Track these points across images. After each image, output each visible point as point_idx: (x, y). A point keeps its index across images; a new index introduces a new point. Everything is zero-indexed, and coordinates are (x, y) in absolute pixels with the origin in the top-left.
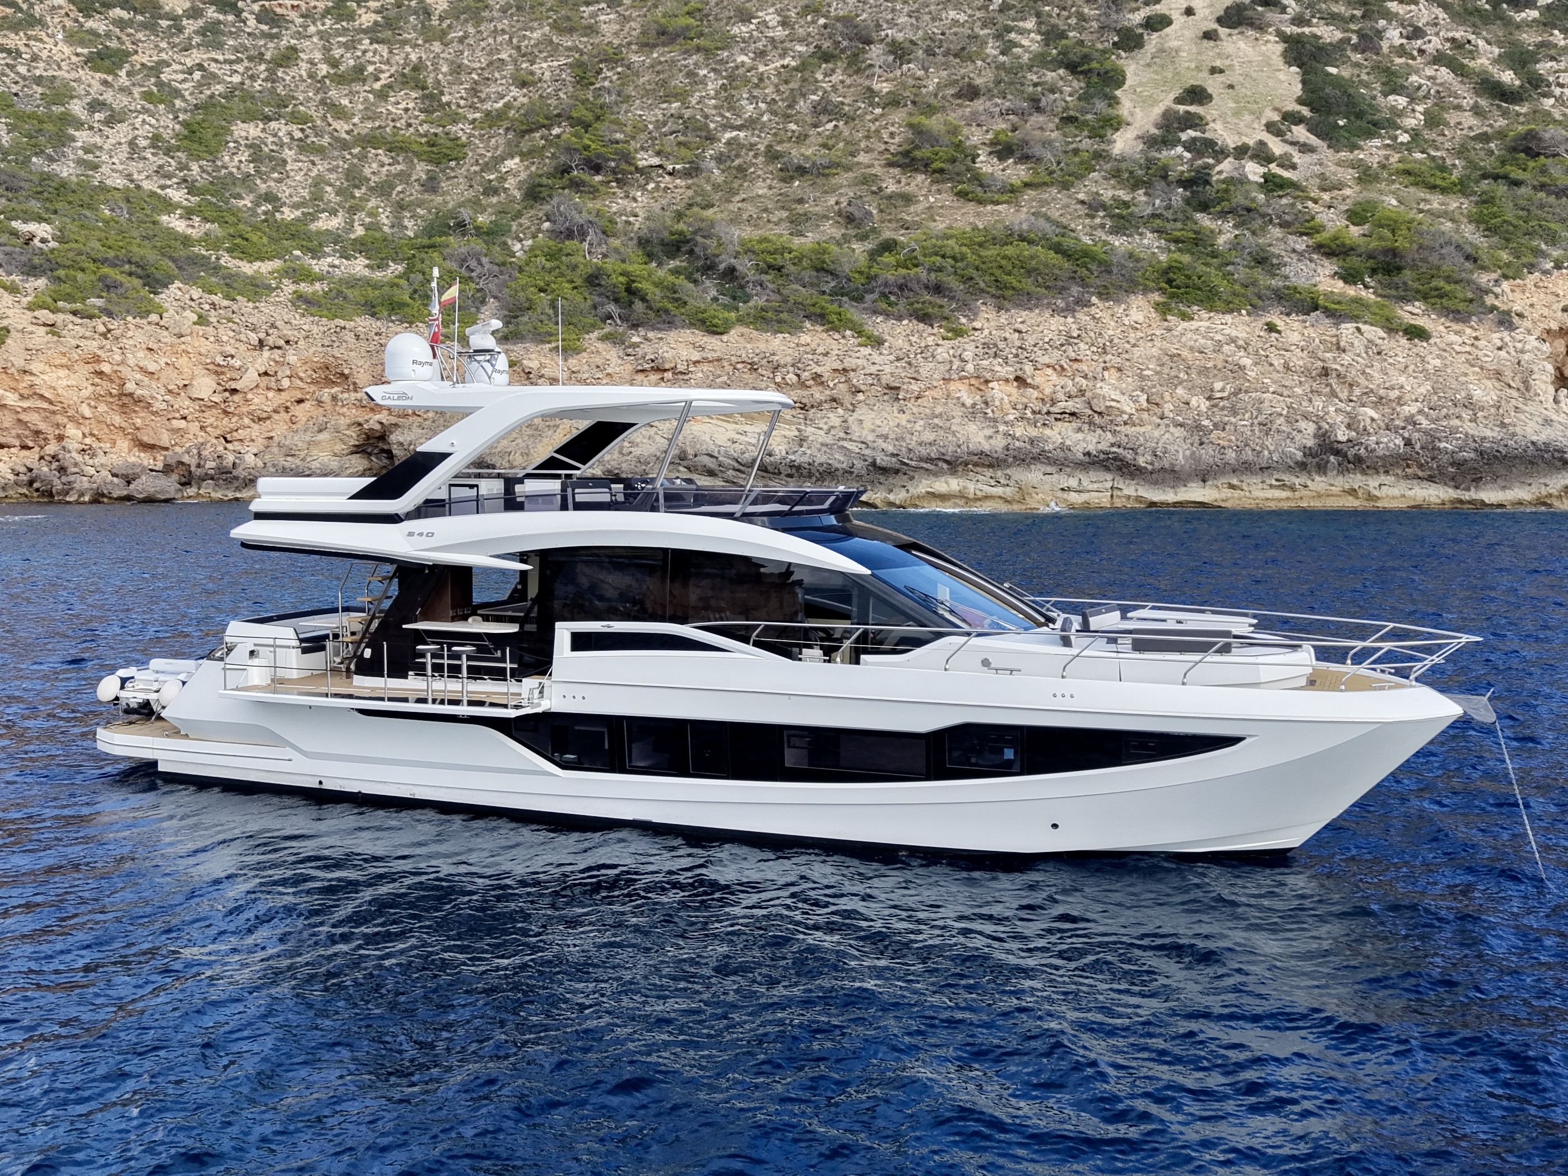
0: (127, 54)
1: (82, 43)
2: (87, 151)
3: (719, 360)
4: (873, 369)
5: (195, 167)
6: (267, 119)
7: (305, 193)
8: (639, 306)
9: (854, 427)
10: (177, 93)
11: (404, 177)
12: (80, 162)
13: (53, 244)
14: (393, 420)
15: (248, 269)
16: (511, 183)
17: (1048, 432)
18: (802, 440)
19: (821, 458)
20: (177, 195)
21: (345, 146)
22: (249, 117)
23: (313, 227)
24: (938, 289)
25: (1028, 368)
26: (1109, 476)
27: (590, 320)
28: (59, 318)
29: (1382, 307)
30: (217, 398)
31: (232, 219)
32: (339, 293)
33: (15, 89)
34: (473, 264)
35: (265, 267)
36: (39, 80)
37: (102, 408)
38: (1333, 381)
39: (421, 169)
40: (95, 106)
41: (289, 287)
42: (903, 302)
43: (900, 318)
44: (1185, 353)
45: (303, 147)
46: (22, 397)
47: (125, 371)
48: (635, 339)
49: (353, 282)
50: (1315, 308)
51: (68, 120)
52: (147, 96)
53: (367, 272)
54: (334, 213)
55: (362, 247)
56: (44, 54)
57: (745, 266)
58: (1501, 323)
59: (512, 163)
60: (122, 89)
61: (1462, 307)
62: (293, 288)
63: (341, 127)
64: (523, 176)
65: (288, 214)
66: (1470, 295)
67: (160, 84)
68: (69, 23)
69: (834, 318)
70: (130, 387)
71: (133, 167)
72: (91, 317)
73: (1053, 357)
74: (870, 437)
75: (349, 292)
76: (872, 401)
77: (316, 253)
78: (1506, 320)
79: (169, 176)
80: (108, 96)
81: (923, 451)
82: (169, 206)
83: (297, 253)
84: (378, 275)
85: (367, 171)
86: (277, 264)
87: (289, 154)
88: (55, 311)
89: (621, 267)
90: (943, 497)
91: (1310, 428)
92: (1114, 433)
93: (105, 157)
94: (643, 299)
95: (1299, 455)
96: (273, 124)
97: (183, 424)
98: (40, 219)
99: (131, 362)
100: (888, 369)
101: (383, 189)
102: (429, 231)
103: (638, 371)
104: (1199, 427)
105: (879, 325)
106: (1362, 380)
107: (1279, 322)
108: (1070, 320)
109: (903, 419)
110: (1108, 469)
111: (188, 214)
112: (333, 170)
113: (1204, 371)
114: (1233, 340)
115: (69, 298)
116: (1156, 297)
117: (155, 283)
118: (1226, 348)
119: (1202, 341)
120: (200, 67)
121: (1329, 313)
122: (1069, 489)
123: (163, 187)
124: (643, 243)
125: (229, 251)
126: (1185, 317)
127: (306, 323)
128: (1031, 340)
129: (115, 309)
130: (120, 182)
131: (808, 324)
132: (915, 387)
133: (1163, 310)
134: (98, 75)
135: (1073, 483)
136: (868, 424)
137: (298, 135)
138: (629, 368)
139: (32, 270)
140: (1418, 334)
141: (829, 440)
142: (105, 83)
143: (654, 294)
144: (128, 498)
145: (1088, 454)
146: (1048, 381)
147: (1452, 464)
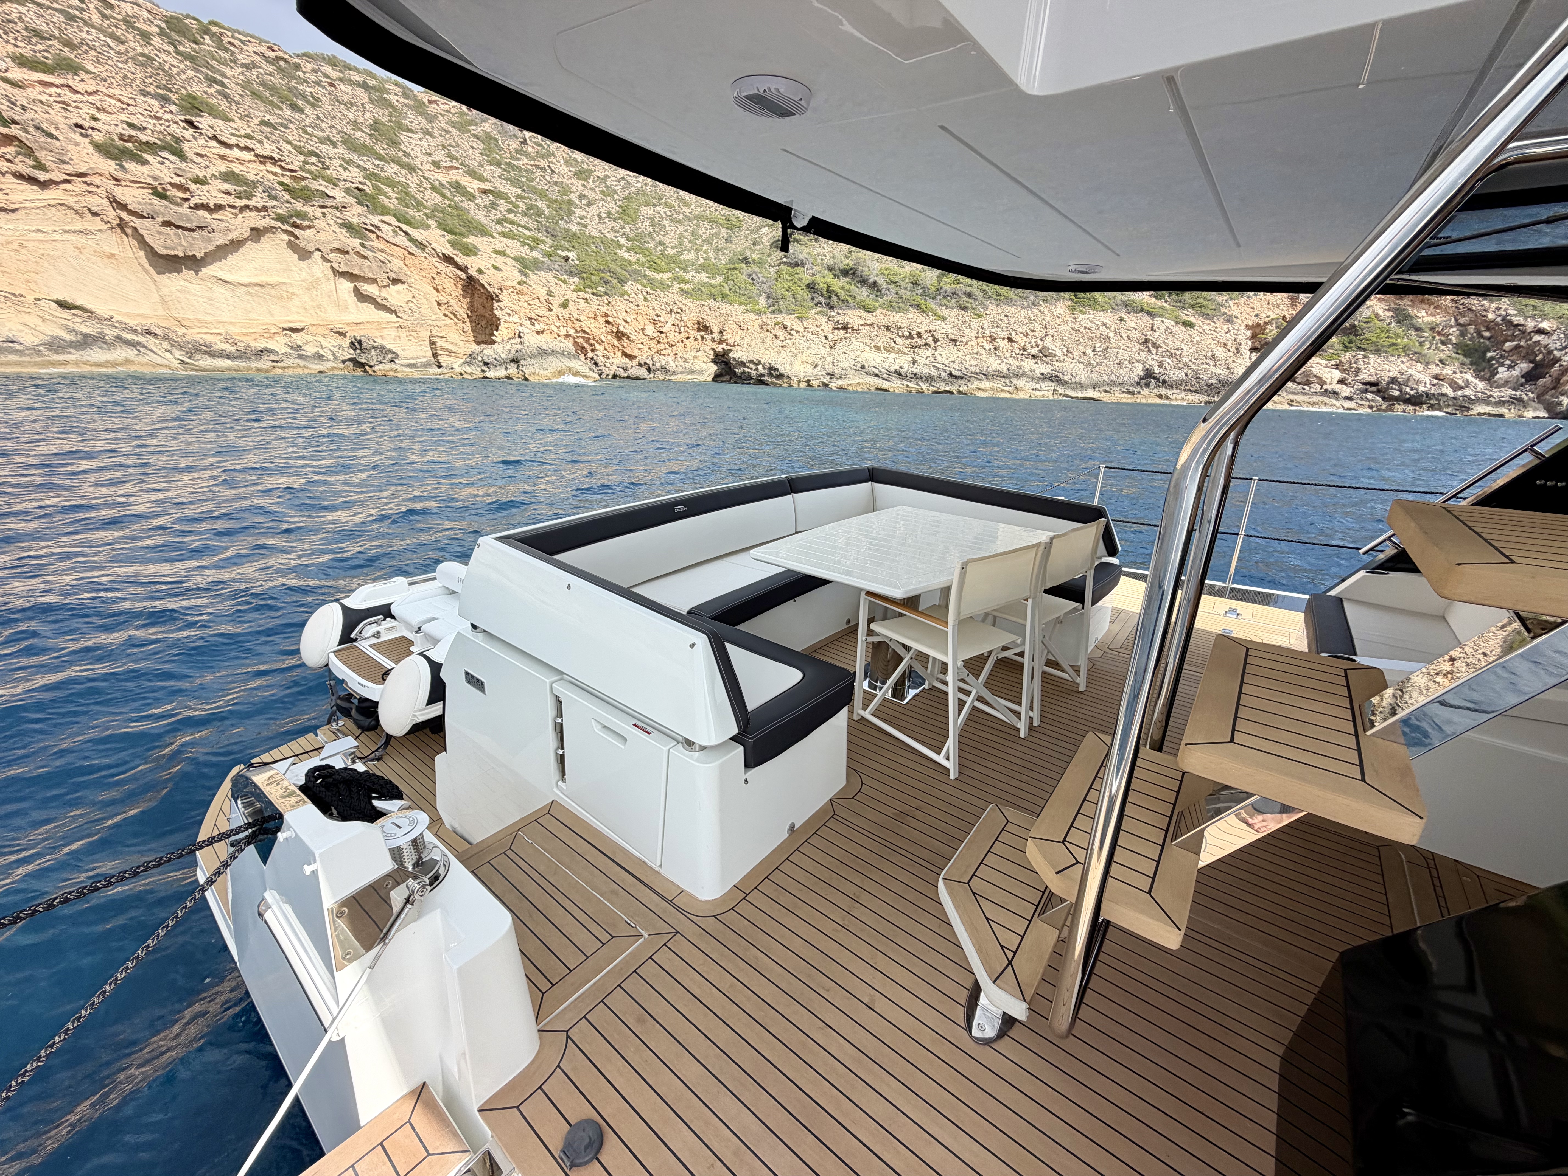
0: (592, 172)
1: (571, 166)
2: (581, 219)
3: (872, 324)
4: (944, 331)
5: (627, 227)
6: (655, 205)
7: (676, 241)
8: (834, 298)
9: (939, 357)
10: (615, 192)
11: (717, 235)
12: (579, 224)
13: (577, 262)
14: (729, 348)
15: (658, 276)
16: (765, 239)
17: (1022, 363)
18: (914, 362)
19: (925, 370)
20: (623, 241)
21: (690, 220)
22: (647, 204)
23: (682, 258)
24: (969, 295)
25: (1013, 333)
26: (1053, 384)
27: (811, 304)
28: (587, 296)
29: (1173, 311)
30: (655, 335)
31: (647, 253)
32: (699, 289)
33: (546, 187)
34: (754, 276)
35: (665, 276)
36: (556, 183)
37: (609, 337)
38: (1150, 345)
39: (724, 232)
40: (581, 197)
41: (676, 286)
42: (953, 300)
43: (953, 308)
44: (1082, 329)
45: (673, 220)
46: (577, 332)
47: (618, 321)
48: (833, 313)
49: (704, 285)
50: (1142, 310)
51: (570, 203)
52: (602, 192)
53: (708, 280)
54: (689, 251)
55: (703, 268)
56: (557, 170)
57: (881, 281)
58: (1228, 321)
59: (765, 230)
60: (591, 189)
61: (1210, 312)
62: (678, 286)
63: (687, 210)
64: (770, 236)
65: (670, 252)
66: (1214, 307)
67: (606, 187)
68: (565, 156)
69: (923, 306)
70: (621, 328)
71: (601, 227)
72: (600, 296)
73: (1024, 329)
74: (947, 362)
75: (703, 289)
76: (944, 345)
77: (685, 270)
78: (1229, 320)
79: (617, 232)
80: (586, 192)
81: (973, 369)
82: (620, 246)
83: (677, 270)
84: (713, 281)
85: (701, 232)
86: (669, 275)
87: (666, 223)
88: (586, 292)
89: (823, 280)
90: (983, 390)
91: (1141, 366)
92: (1052, 365)
93: (589, 222)
94: (836, 295)
95: (1136, 379)
96: (657, 208)
97: (642, 346)
98: (569, 250)
99: (621, 317)
100: (950, 331)
101: (708, 241)
102: (731, 261)
103: (835, 329)
104: (1090, 364)
105: (945, 312)
106: (1163, 345)
107: (1125, 317)
108: (1030, 312)
109: (960, 354)
110: (1052, 381)
111: (628, 250)
112: (686, 231)
113: (1091, 338)
114: (1104, 324)
115: (589, 286)
116: (1069, 303)
117: (622, 282)
118: (1101, 328)
119: (1090, 324)
120: (623, 178)
121: (1149, 313)
122: (1036, 389)
123: (616, 237)
124: (831, 269)
125: (649, 268)
126: (1082, 313)
127: (688, 301)
128: (1012, 320)
129: (610, 293)
130: (597, 234)
131: (911, 309)
132: (964, 340)
133: (1072, 309)
134: (580, 182)
135: (1038, 386)
136: (944, 356)
137: (669, 214)
138: (831, 328)
139: (571, 274)
140: (1188, 324)
141: (928, 363)
142: (584, 186)
143: (842, 294)
144: (628, 377)
145: (1042, 374)
146: (1021, 340)
147: (1207, 385)
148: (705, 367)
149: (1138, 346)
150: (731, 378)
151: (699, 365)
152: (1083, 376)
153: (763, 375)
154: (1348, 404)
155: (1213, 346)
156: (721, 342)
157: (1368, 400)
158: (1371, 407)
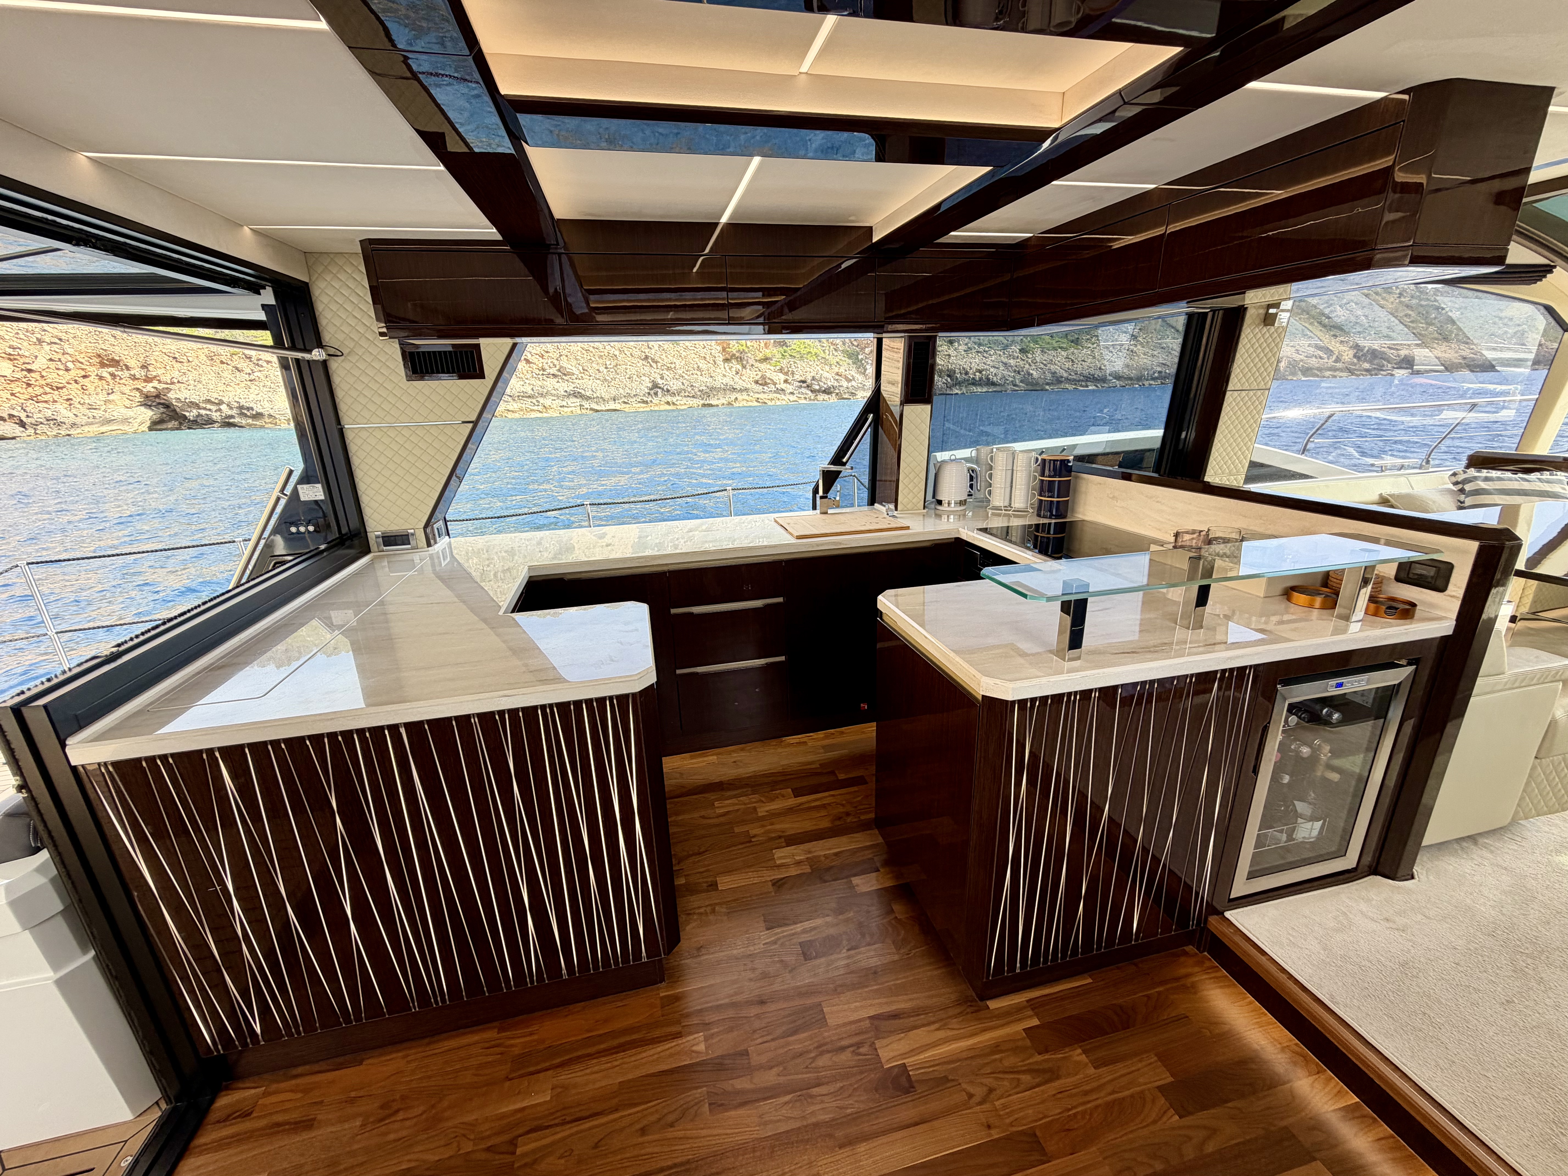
148: (130, 413)
149: (641, 362)
150: (181, 424)
151: (118, 411)
152: (602, 391)
153: (232, 417)
154: (792, 398)
155: (697, 360)
156: (148, 380)
157: (803, 394)
158: (805, 398)
